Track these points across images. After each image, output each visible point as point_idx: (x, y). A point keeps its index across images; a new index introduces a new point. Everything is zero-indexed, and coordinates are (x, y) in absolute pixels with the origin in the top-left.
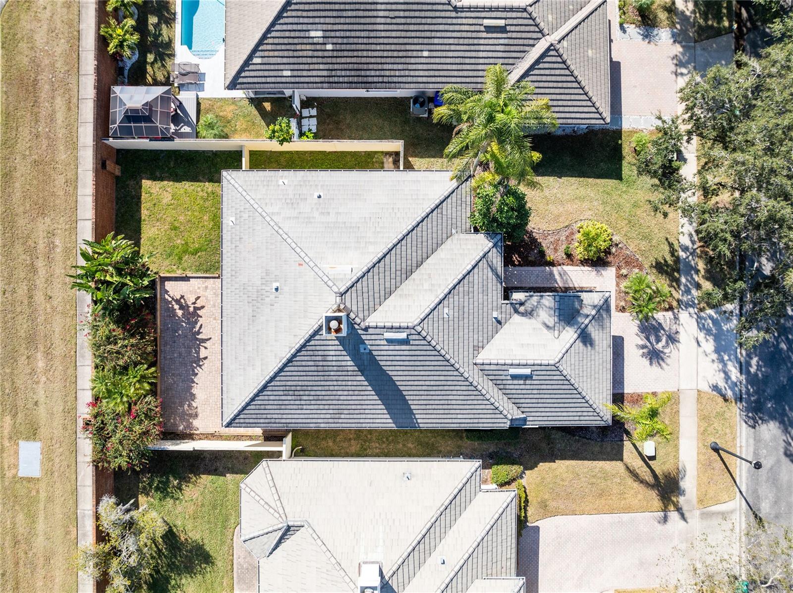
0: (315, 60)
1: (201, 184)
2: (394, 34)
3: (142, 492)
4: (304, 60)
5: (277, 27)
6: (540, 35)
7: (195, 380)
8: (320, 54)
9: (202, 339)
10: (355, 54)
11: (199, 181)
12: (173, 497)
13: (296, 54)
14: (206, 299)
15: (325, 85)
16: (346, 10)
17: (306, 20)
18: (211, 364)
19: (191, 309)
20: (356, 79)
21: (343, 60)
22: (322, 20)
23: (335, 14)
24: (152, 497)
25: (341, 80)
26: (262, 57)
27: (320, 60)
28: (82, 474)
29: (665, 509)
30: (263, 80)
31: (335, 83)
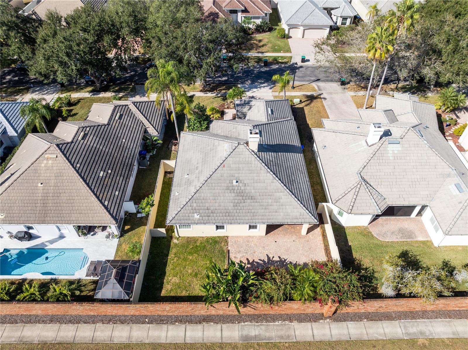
0: (114, 179)
1: (168, 261)
2: (112, 147)
3: (376, 291)
4: (113, 184)
5: (93, 187)
6: (127, 107)
7: (294, 263)
8: (112, 176)
9: (268, 259)
10: (116, 163)
11: (167, 262)
12: (373, 273)
13: (108, 185)
14: (242, 257)
15: (127, 180)
16: (95, 159)
17: (93, 175)
18: (283, 254)
19: (249, 266)
20: (128, 168)
21: (118, 169)
22: (96, 169)
23: (95, 163)
24: (377, 285)
25: (127, 173)
26: (105, 200)
27: (115, 178)
28: (376, 335)
29: (321, 98)
30: (117, 205)
31: (127, 176)
